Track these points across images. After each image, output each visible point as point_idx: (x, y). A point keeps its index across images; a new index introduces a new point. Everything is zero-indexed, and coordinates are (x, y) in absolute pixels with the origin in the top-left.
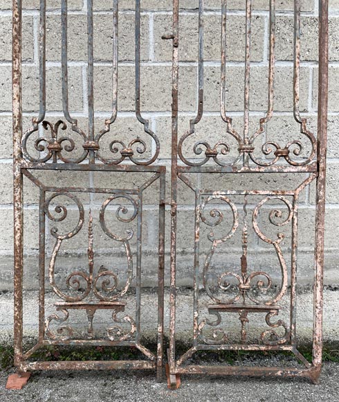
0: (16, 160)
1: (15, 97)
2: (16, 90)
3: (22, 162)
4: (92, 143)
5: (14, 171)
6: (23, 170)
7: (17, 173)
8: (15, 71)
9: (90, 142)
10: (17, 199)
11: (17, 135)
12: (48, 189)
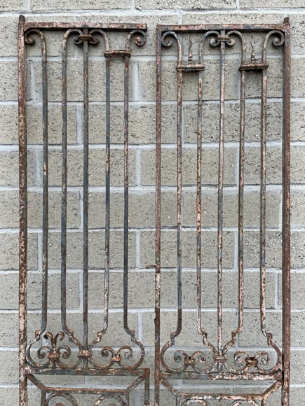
0: (22, 367)
1: (21, 315)
2: (22, 309)
3: (26, 369)
4: (85, 352)
5: (20, 376)
6: (28, 376)
7: (22, 378)
8: (21, 294)
9: (84, 352)
10: (22, 399)
11: (22, 346)
12: (48, 391)
